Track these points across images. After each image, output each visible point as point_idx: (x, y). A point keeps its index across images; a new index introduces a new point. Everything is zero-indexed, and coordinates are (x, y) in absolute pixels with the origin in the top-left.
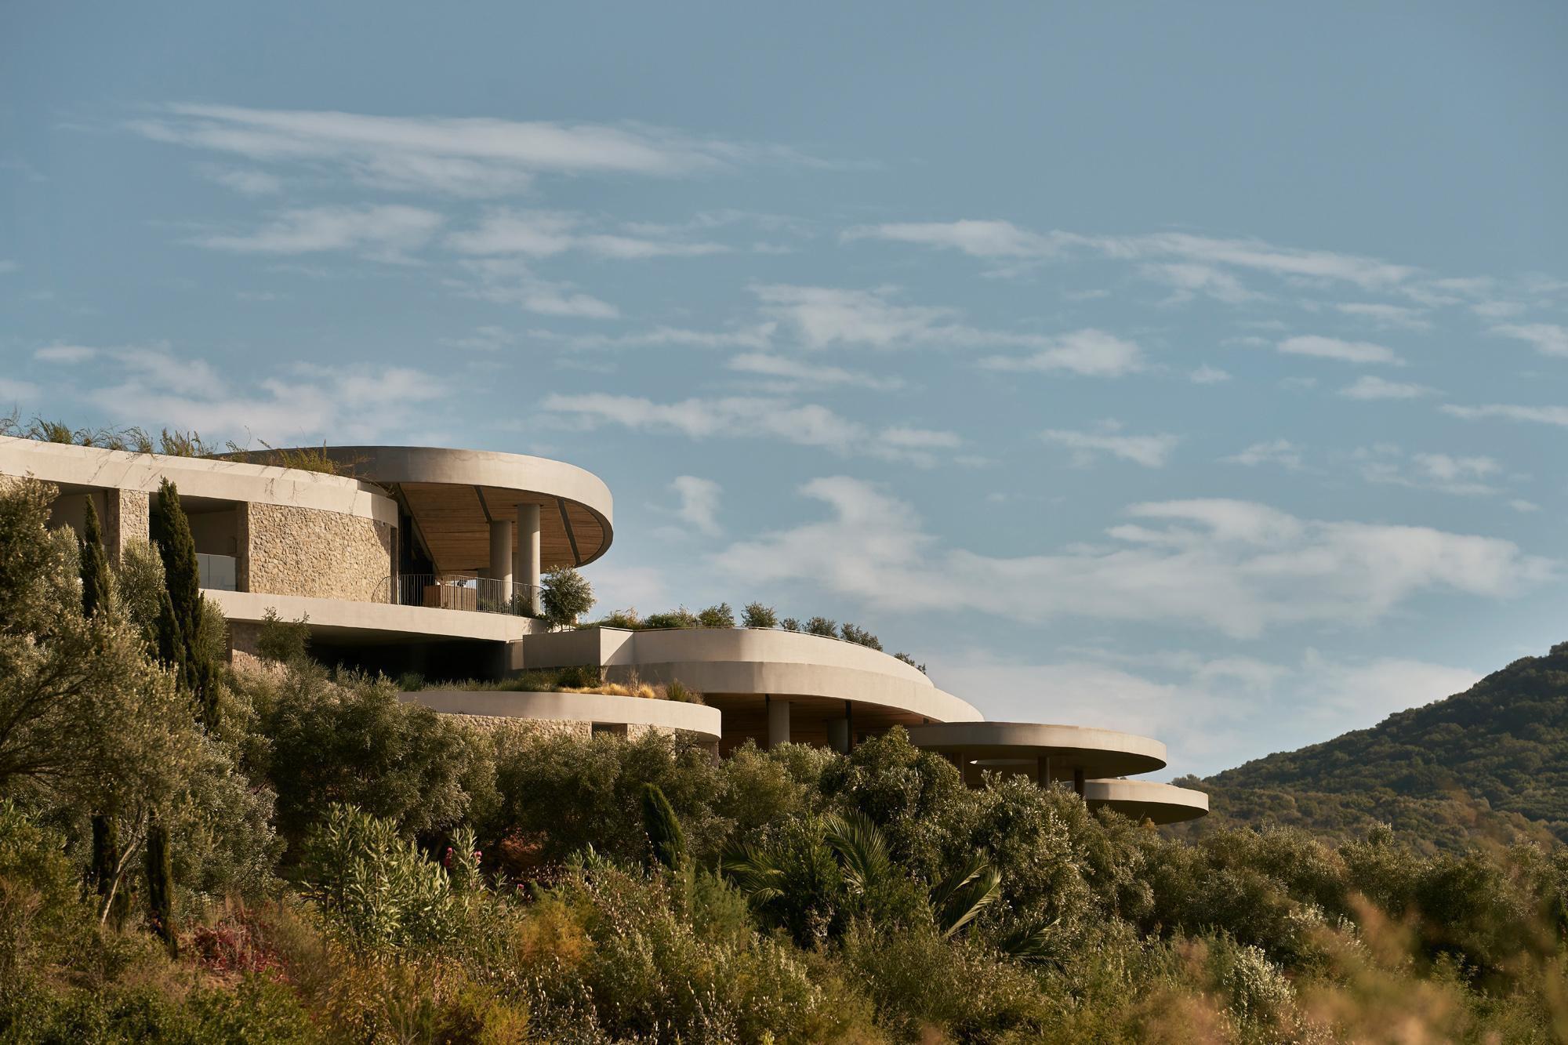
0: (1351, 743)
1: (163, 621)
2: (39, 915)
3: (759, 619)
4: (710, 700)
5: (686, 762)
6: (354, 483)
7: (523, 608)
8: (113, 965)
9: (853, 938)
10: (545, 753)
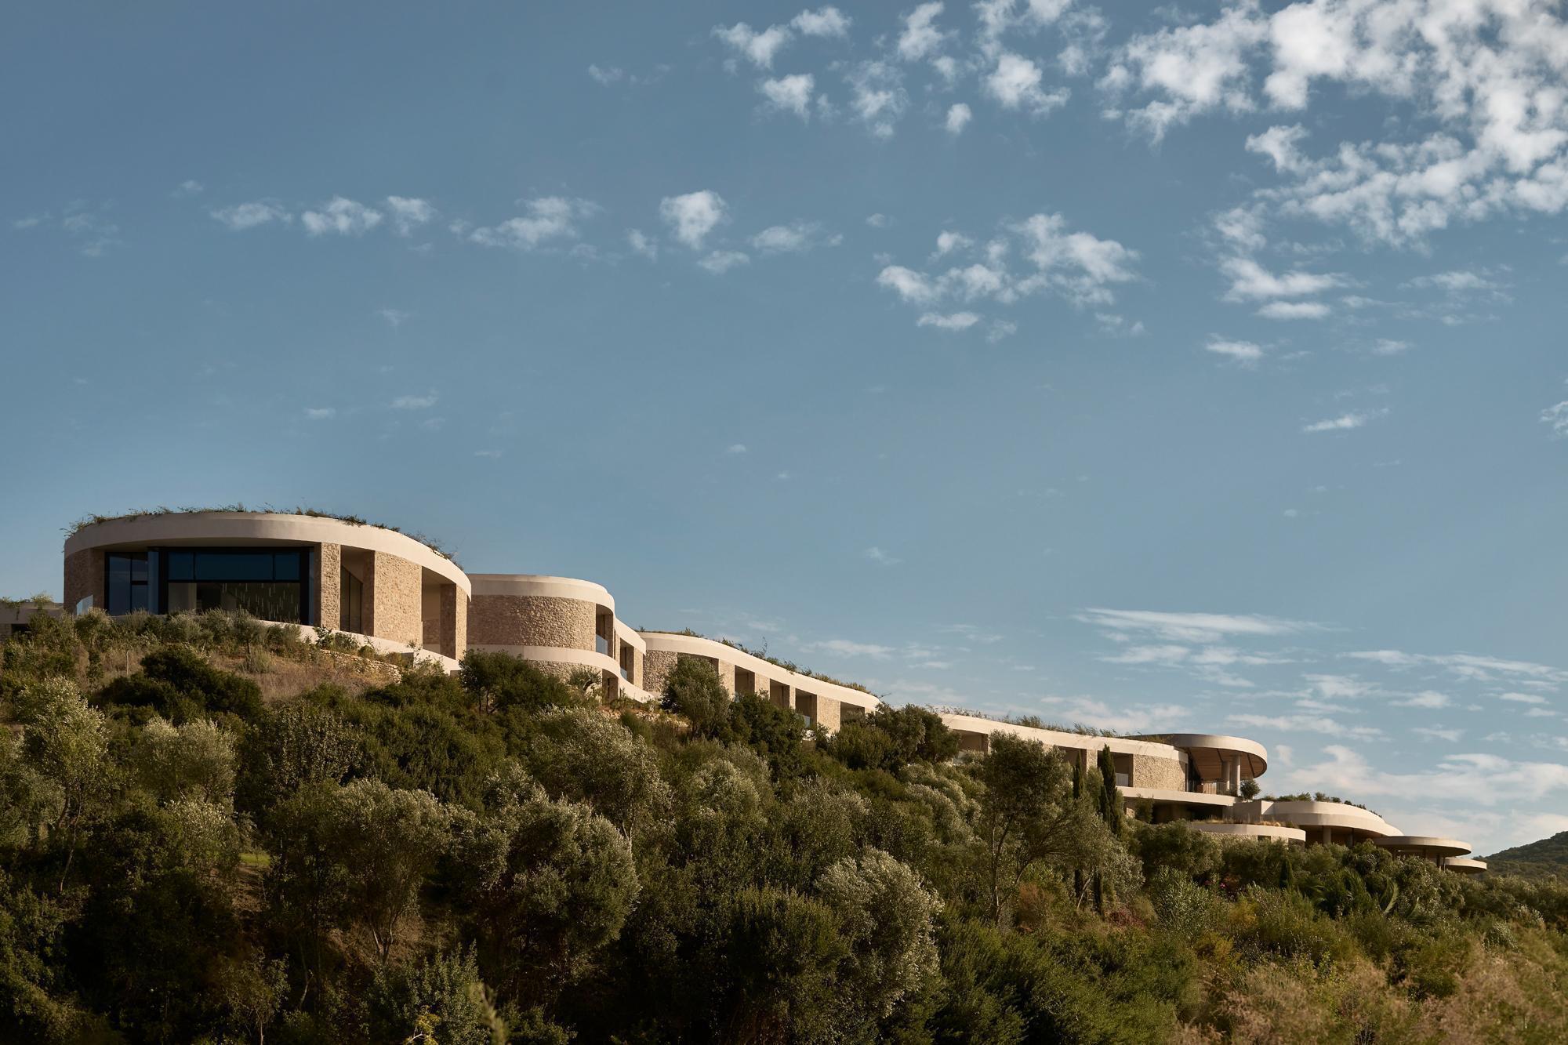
0: (1541, 844)
1: (1102, 798)
2: (1054, 904)
3: (1319, 798)
4: (1302, 827)
5: (1292, 850)
6: (1172, 747)
7: (1233, 793)
8: (1081, 923)
9: (1352, 916)
10: (1241, 846)
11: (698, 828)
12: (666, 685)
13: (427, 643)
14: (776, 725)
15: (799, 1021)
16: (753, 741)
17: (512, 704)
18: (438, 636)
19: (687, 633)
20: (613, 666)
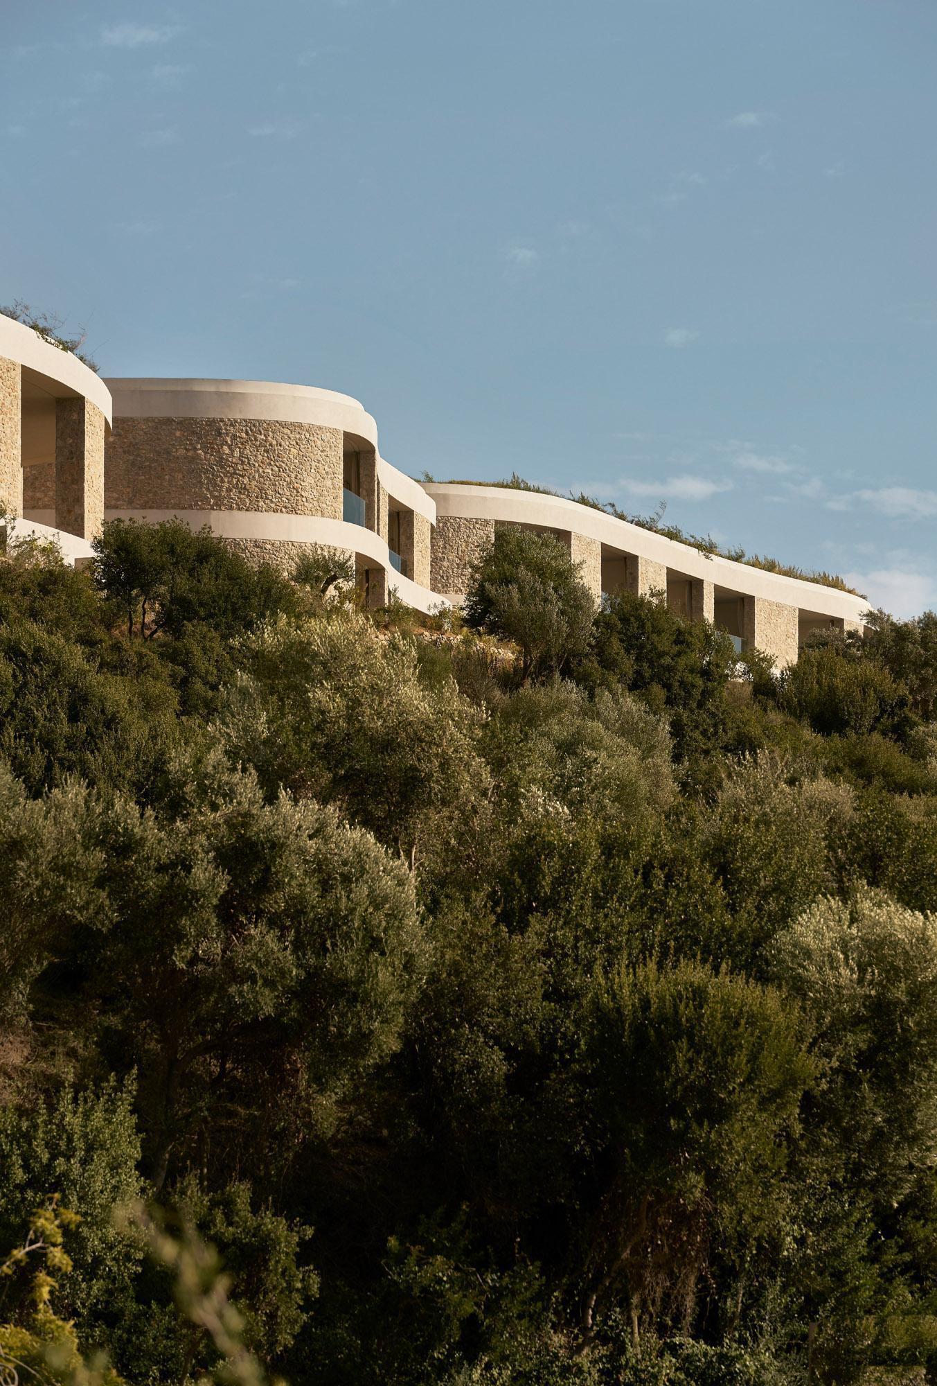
11: (550, 856)
12: (475, 581)
13: (32, 507)
14: (679, 654)
15: (727, 1209)
16: (637, 685)
17: (190, 620)
18: (51, 493)
19: (515, 485)
20: (376, 546)
